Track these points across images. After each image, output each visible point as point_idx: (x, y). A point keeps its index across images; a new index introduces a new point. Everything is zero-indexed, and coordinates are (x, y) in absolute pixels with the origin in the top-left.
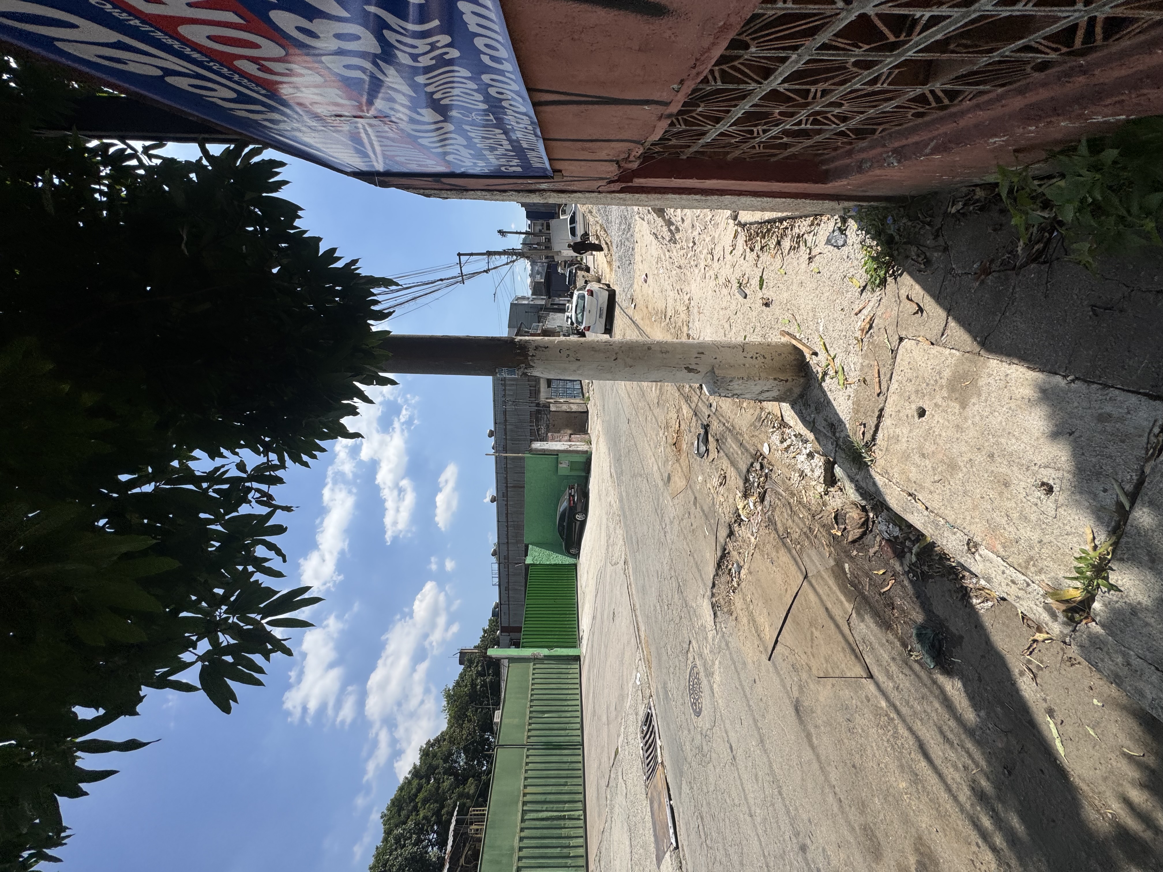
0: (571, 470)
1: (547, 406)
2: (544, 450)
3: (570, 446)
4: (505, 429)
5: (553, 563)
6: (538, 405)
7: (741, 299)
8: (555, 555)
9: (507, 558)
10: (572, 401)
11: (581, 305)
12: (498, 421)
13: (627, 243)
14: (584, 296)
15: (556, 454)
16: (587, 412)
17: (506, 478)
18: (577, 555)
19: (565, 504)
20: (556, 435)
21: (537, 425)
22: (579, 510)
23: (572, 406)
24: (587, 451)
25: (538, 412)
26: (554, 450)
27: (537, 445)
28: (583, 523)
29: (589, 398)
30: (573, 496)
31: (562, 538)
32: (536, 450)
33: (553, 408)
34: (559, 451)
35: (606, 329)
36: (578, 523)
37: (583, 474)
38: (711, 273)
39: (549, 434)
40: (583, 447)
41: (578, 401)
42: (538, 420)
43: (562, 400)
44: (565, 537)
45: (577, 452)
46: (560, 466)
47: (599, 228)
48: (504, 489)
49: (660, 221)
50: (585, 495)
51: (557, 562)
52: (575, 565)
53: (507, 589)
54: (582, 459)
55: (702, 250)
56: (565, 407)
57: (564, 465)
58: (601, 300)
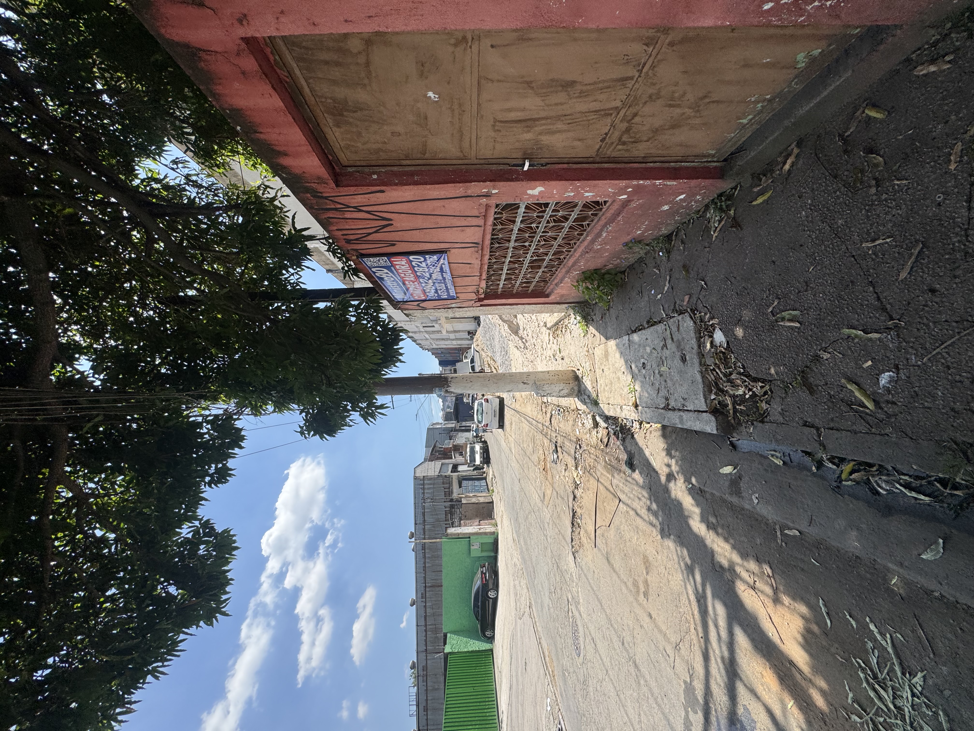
0: (482, 551)
1: (459, 501)
2: (458, 534)
3: (480, 529)
4: (424, 529)
5: (470, 649)
6: (452, 500)
7: (554, 361)
8: (472, 641)
9: (425, 668)
10: (479, 495)
11: (480, 411)
12: (418, 522)
13: (506, 362)
14: (482, 403)
15: (468, 537)
16: (492, 502)
17: (425, 577)
18: (491, 639)
19: (479, 583)
20: (468, 522)
21: (452, 519)
22: (491, 586)
23: (479, 498)
24: (494, 532)
25: (452, 507)
26: (467, 534)
27: (451, 530)
28: (495, 600)
29: (493, 491)
30: (485, 574)
31: (478, 619)
32: (452, 534)
33: (464, 501)
34: (470, 534)
35: (499, 425)
36: (491, 601)
37: (493, 554)
38: (544, 357)
39: (462, 522)
40: (491, 529)
41: (484, 495)
42: (452, 514)
43: (471, 495)
44: (480, 618)
45: (485, 534)
46: (472, 548)
47: (489, 359)
48: (423, 589)
49: (517, 338)
50: (495, 573)
51: (474, 649)
52: (492, 650)
53: (426, 709)
54: (491, 540)
55: (538, 347)
56: (474, 500)
57: (476, 547)
58: (494, 405)
